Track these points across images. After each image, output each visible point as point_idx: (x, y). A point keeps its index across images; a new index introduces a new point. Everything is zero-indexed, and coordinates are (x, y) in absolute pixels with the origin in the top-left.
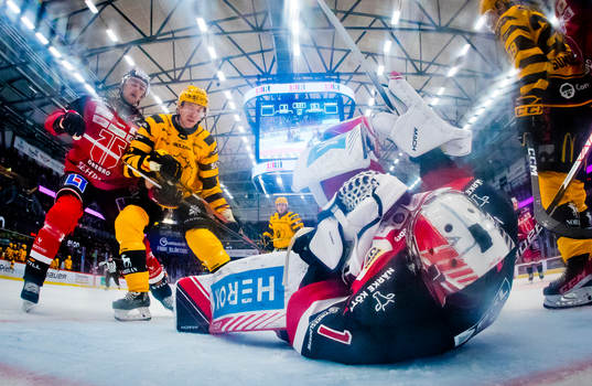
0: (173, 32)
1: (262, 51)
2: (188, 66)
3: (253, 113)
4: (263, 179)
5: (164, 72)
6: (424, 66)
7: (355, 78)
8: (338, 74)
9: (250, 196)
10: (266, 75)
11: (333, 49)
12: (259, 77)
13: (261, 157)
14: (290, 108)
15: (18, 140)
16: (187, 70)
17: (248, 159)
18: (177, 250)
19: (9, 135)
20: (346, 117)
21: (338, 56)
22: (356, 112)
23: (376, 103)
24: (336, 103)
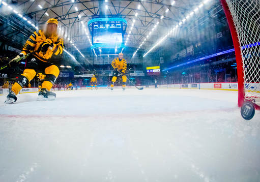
0: (62, 3)
1: (94, 8)
2: (68, 14)
3: (91, 28)
4: (95, 50)
5: (59, 17)
6: (152, 15)
7: (127, 17)
8: (121, 15)
9: (90, 56)
10: (96, 15)
11: (119, 7)
12: (93, 16)
13: (94, 43)
14: (104, 26)
15: (9, 47)
16: (67, 16)
17: (89, 44)
18: (66, 76)
19: (6, 46)
20: (124, 29)
21: (121, 9)
22: (127, 28)
23: (134, 26)
24: (120, 25)
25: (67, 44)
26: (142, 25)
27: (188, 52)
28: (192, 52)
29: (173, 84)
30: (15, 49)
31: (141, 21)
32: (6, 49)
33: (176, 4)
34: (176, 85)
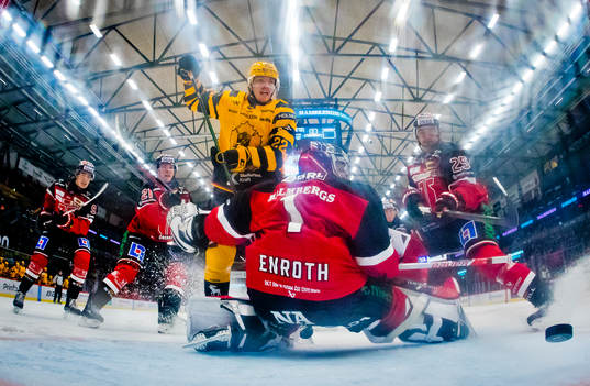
0: (174, 57)
5: (166, 96)
6: (421, 93)
7: (352, 104)
8: (336, 100)
11: (332, 76)
15: (22, 160)
19: (13, 156)
20: (344, 141)
21: (336, 82)
22: (354, 137)
23: (373, 129)
24: (332, 130)
25: (184, 180)
26: (395, 127)
27: (524, 191)
28: (536, 190)
29: (486, 291)
30: (37, 170)
31: (391, 114)
32: (13, 163)
33: (486, 52)
34: (493, 293)
